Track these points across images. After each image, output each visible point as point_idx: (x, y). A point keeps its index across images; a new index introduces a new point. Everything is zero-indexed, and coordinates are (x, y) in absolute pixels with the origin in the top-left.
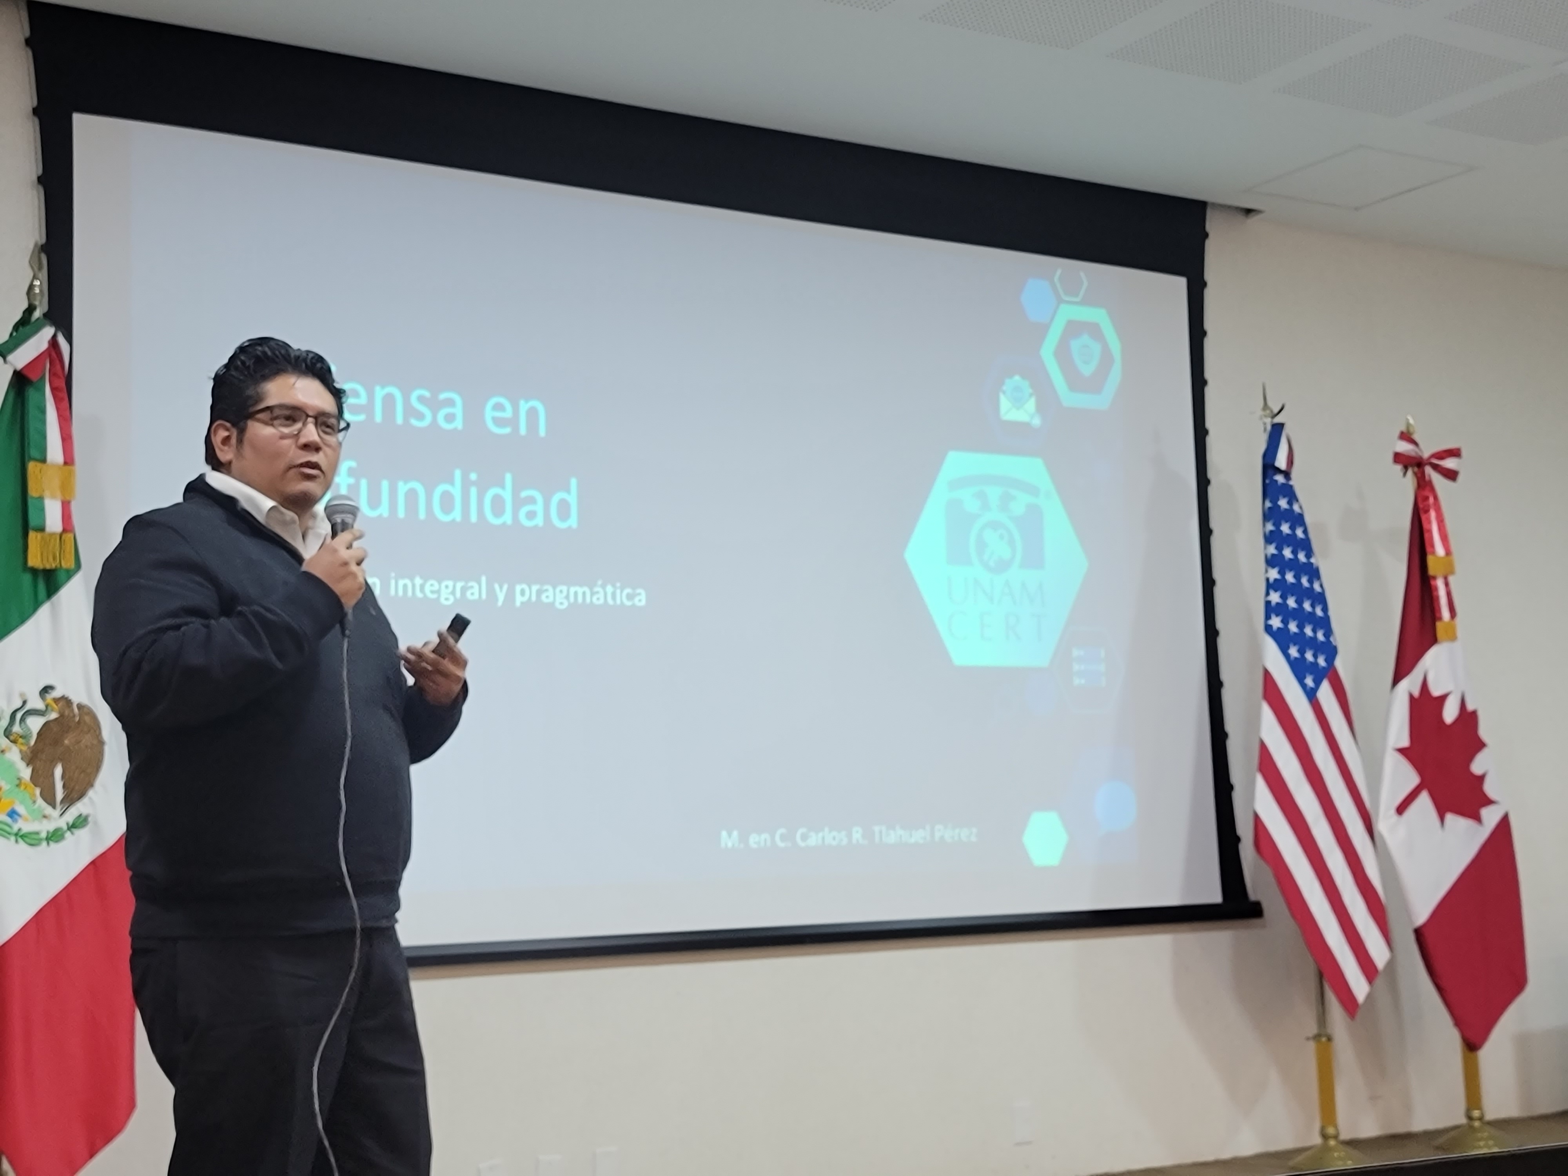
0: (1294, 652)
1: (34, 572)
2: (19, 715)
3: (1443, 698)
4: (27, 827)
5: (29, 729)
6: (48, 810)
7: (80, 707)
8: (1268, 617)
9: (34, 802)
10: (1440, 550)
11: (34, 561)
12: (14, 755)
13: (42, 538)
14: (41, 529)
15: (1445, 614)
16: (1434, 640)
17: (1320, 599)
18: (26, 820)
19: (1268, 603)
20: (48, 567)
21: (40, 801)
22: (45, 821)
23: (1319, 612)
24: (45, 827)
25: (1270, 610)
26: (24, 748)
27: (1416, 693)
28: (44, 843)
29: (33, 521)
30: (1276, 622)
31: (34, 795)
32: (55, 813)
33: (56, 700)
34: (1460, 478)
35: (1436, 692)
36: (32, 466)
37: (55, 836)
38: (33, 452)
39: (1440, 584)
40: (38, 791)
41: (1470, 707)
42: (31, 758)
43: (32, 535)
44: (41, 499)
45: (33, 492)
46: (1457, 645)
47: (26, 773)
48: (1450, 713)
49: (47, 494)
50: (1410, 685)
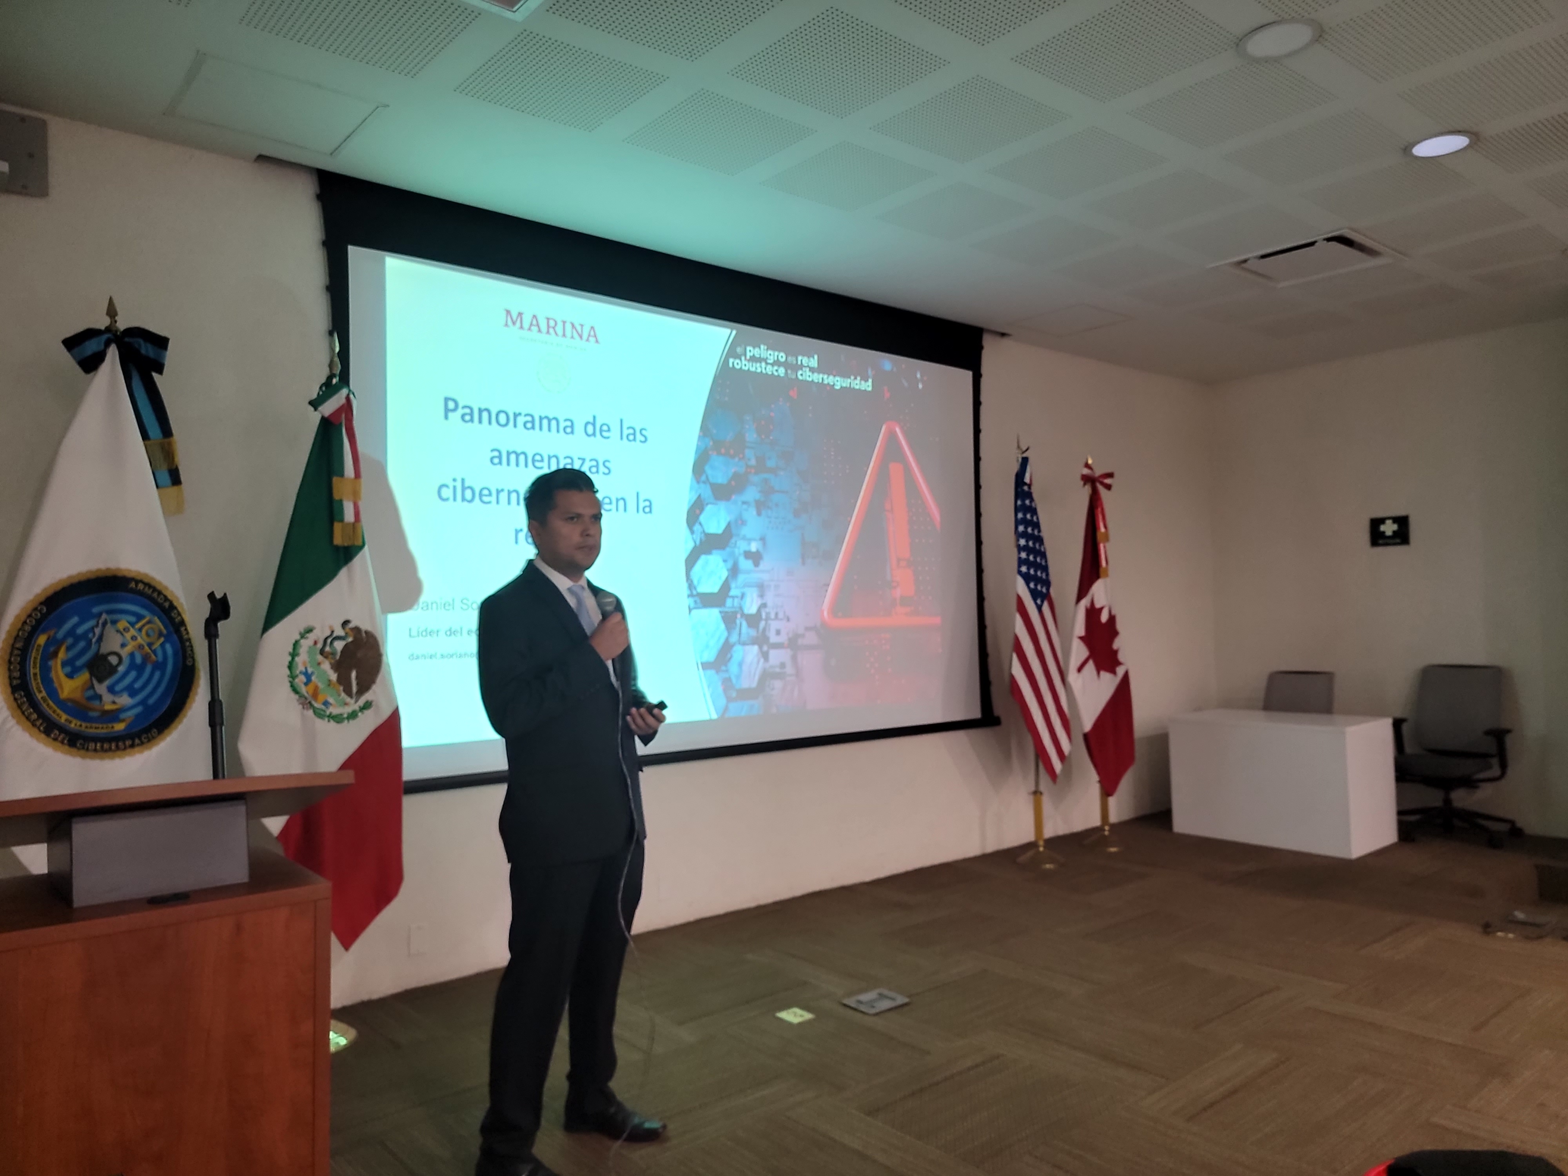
0: (1032, 585)
1: (337, 548)
2: (329, 641)
3: (1101, 609)
4: (334, 710)
5: (335, 649)
6: (348, 700)
7: (367, 632)
8: (1019, 566)
9: (339, 695)
10: (1103, 529)
11: (338, 540)
12: (326, 666)
13: (342, 526)
14: (342, 521)
15: (1103, 563)
16: (1098, 577)
17: (1043, 555)
18: (335, 707)
19: (1020, 558)
20: (346, 544)
21: (343, 695)
22: (346, 707)
23: (1043, 563)
24: (347, 710)
25: (1021, 562)
26: (332, 661)
27: (1089, 605)
29: (337, 516)
30: (1024, 569)
31: (339, 691)
32: (353, 701)
33: (352, 629)
34: (1113, 489)
35: (1098, 605)
36: (335, 480)
37: (353, 716)
38: (337, 470)
39: (1102, 546)
40: (341, 688)
41: (1113, 613)
42: (336, 667)
43: (336, 524)
44: (341, 502)
45: (336, 497)
46: (1108, 580)
47: (334, 676)
48: (1104, 617)
49: (344, 497)
50: (1085, 603)
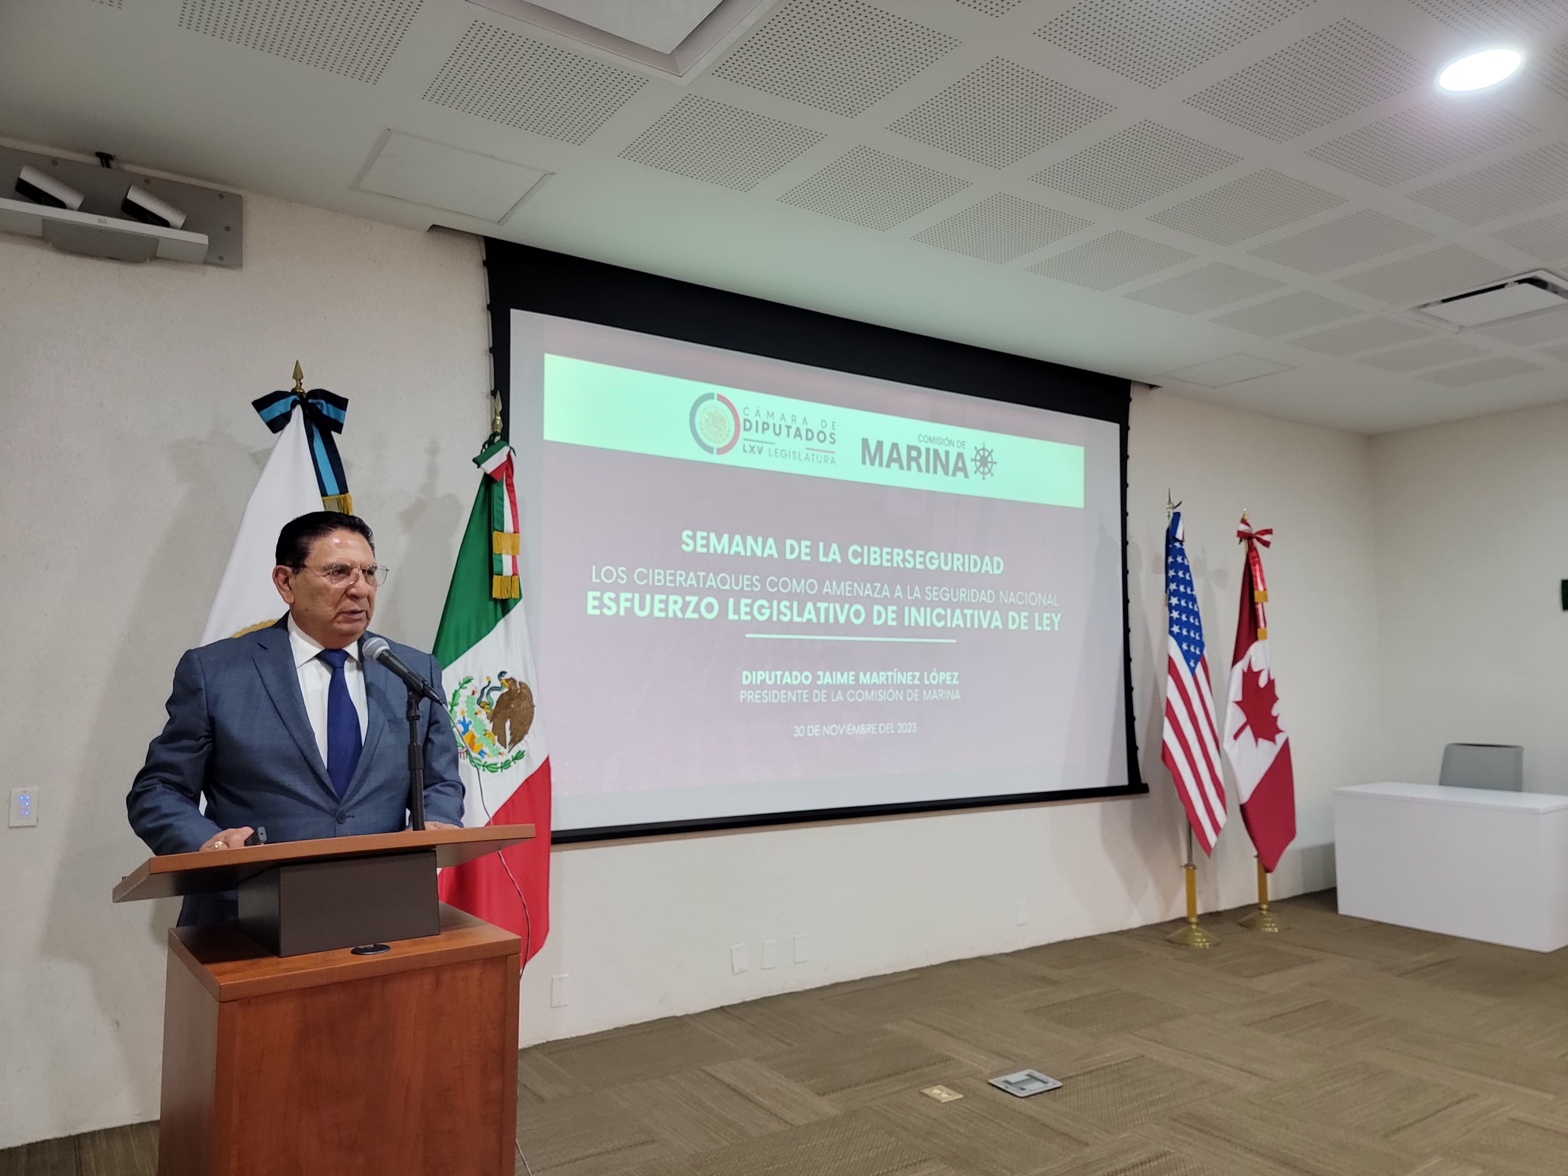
0: (1185, 646)
1: (495, 600)
2: (486, 691)
3: (1259, 673)
4: (490, 761)
5: (491, 699)
6: (502, 749)
7: (521, 684)
8: (1171, 626)
9: (494, 745)
10: (1261, 588)
11: (496, 594)
12: (483, 715)
13: (501, 579)
14: (500, 574)
15: (1262, 624)
16: (1256, 639)
18: (489, 756)
19: (1171, 618)
20: (504, 598)
21: (497, 744)
22: (500, 756)
23: (1197, 624)
24: (501, 760)
25: (1172, 622)
26: (489, 711)
27: (1246, 670)
28: (500, 770)
29: (496, 569)
30: (1176, 629)
31: (494, 740)
32: (506, 751)
33: (507, 680)
34: (1271, 546)
35: (1255, 669)
36: (495, 534)
37: (506, 765)
38: (496, 526)
39: (1259, 607)
40: (496, 737)
41: (1272, 677)
42: (492, 718)
43: (495, 577)
44: (500, 556)
45: (496, 551)
46: (1266, 642)
47: (489, 726)
48: (1263, 682)
49: (503, 552)
50: (1241, 665)
